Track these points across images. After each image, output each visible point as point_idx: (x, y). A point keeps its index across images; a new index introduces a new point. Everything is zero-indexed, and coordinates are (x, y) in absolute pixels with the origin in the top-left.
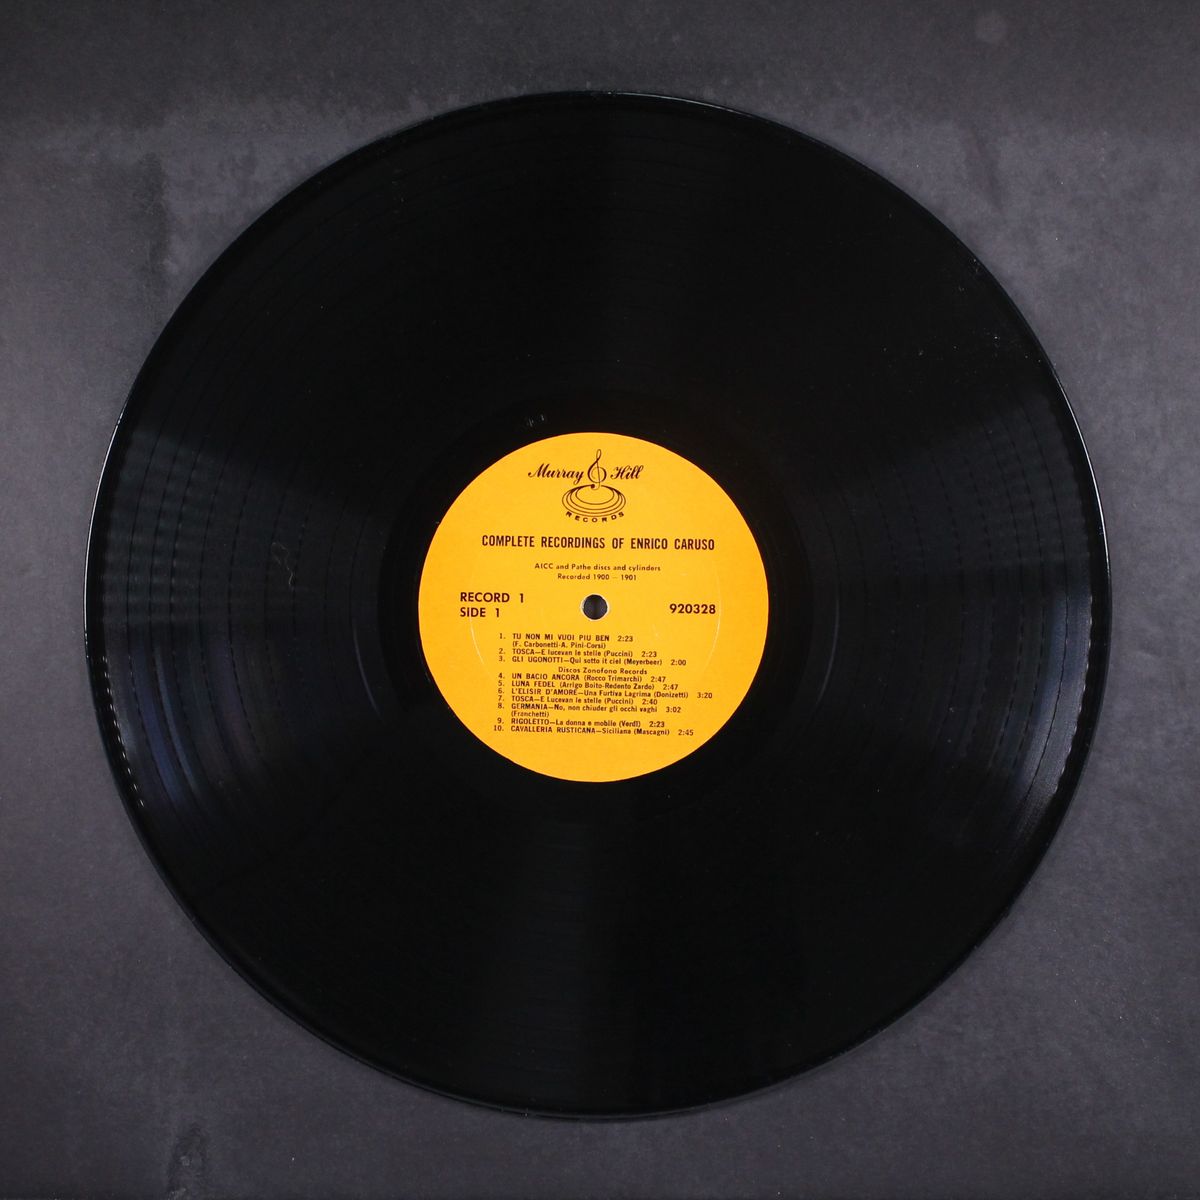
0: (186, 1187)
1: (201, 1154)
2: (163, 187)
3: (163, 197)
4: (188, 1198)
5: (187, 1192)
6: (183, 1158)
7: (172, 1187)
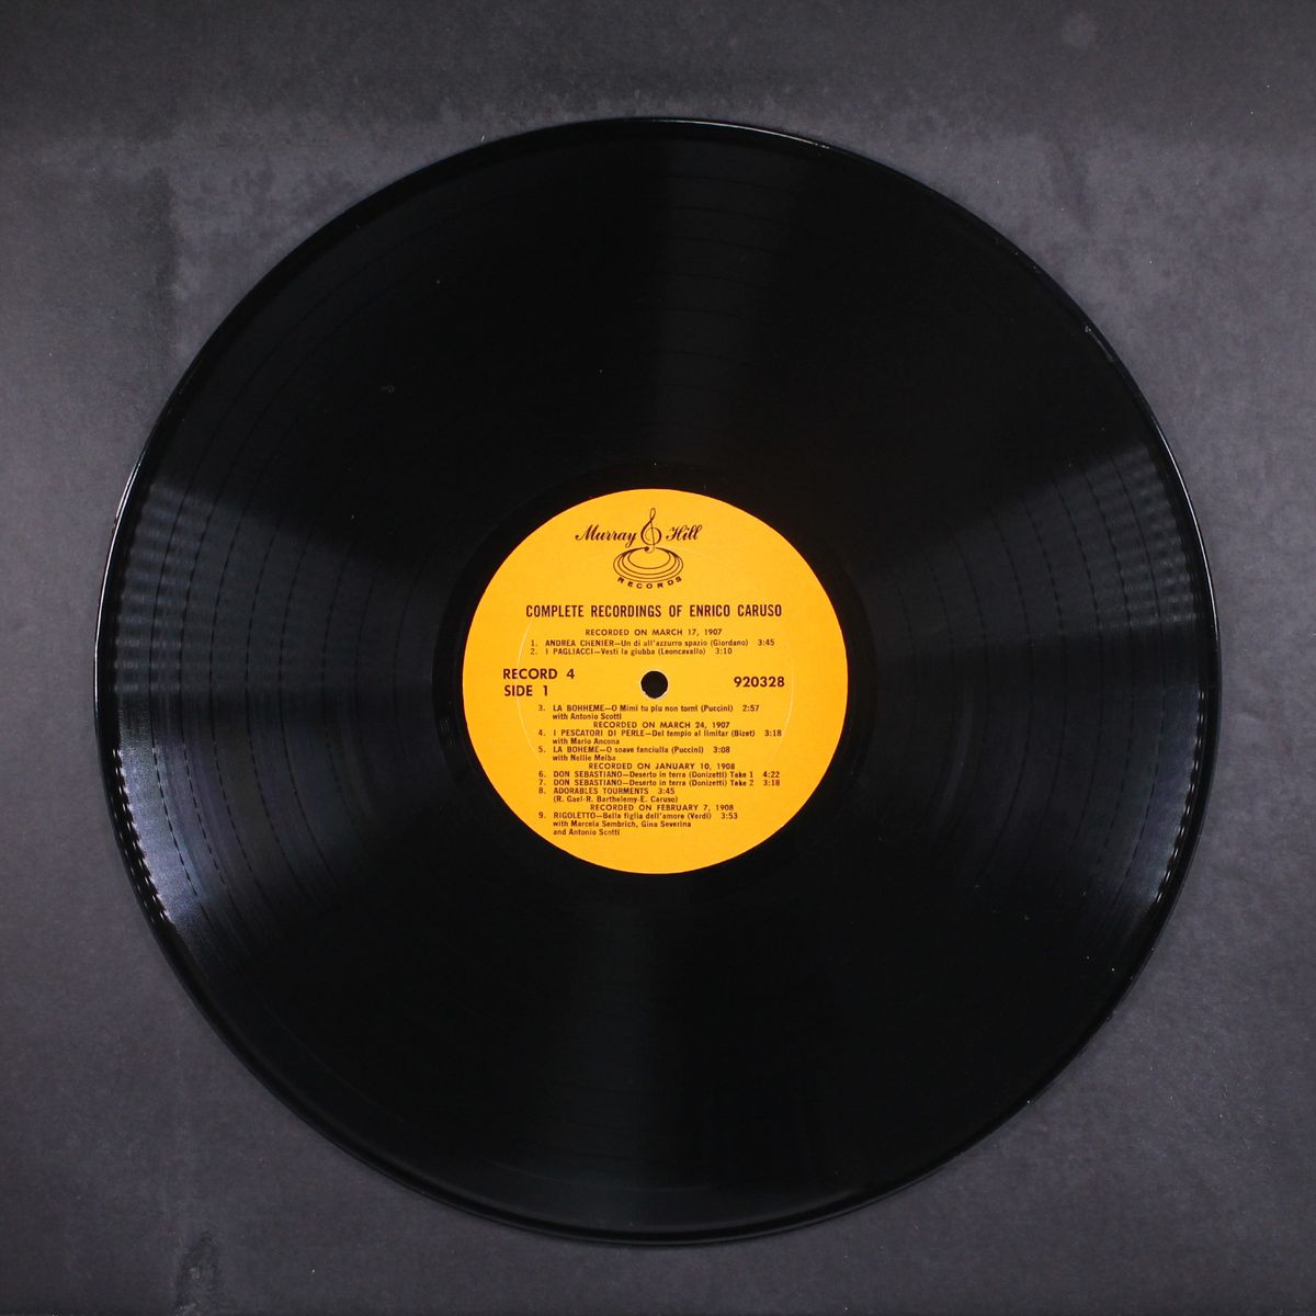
0: (195, 1301)
1: (213, 1266)
2: (170, 204)
3: (171, 217)
4: (198, 1314)
5: (196, 1308)
6: (193, 1270)
7: (180, 1302)
